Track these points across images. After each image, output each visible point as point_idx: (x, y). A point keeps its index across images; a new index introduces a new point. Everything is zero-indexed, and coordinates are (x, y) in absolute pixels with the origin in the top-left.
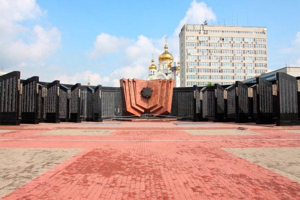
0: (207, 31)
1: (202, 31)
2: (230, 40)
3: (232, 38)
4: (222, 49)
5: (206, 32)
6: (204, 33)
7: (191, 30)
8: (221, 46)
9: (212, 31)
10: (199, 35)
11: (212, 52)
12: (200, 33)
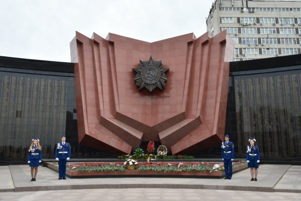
0: (253, 8)
1: (245, 10)
2: (291, 22)
3: (296, 19)
4: (280, 36)
5: (251, 10)
6: (250, 12)
7: (227, 8)
8: (278, 32)
9: (261, 8)
10: (240, 15)
11: (264, 42)
12: (242, 12)
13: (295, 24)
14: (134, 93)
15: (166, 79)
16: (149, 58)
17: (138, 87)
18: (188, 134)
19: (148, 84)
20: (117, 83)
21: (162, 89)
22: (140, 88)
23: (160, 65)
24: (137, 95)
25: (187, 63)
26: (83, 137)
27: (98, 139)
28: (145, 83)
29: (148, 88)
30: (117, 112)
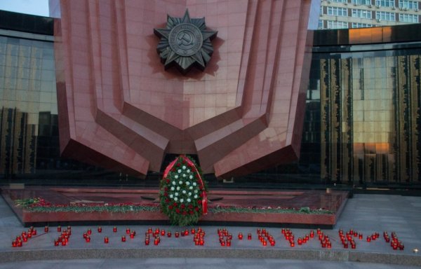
13: (372, 6)
14: (155, 72)
15: (211, 49)
16: (184, 12)
17: (163, 61)
18: (244, 143)
19: (180, 56)
20: (126, 53)
21: (204, 65)
22: (166, 63)
23: (202, 26)
24: (160, 75)
25: (247, 26)
26: (67, 143)
27: (91, 147)
28: (176, 55)
29: (180, 64)
30: (125, 103)
